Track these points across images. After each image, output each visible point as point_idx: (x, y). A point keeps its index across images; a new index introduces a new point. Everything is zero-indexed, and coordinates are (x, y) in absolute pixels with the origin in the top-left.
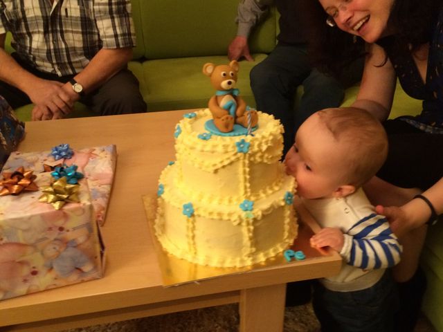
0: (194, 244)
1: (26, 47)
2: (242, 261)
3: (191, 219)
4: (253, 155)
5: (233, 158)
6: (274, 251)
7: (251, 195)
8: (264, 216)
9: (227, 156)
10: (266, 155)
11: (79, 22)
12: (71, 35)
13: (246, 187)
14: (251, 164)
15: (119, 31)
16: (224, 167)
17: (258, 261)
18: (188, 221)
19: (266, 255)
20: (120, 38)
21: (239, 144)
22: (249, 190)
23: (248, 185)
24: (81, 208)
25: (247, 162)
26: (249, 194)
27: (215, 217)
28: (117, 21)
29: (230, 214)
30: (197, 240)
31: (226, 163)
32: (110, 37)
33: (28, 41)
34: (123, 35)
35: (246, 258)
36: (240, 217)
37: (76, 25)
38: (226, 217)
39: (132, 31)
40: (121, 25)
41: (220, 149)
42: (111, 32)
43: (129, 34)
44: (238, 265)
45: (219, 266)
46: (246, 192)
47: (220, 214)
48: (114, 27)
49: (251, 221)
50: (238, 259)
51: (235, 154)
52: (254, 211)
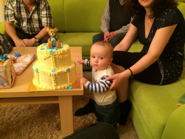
0: (39, 81)
1: (21, 26)
2: (52, 87)
3: (38, 73)
4: (56, 55)
5: (49, 56)
6: (63, 86)
7: (56, 68)
8: (58, 74)
9: (47, 55)
10: (60, 56)
11: (38, 20)
12: (35, 24)
13: (54, 65)
14: (55, 58)
15: (48, 22)
16: (47, 58)
17: (57, 88)
18: (37, 74)
19: (61, 86)
20: (48, 24)
21: (51, 52)
22: (55, 66)
23: (54, 64)
24: (2, 66)
25: (53, 57)
26: (55, 67)
27: (43, 73)
28: (48, 19)
29: (47, 72)
30: (40, 80)
31: (47, 57)
32: (45, 23)
33: (22, 24)
34: (49, 23)
35: (54, 87)
36: (50, 74)
37: (37, 21)
38: (46, 73)
39: (52, 23)
40: (49, 20)
41: (45, 53)
42: (46, 22)
43: (51, 24)
44: (51, 88)
45: (45, 88)
46: (54, 67)
47: (44, 72)
48: (47, 21)
49: (54, 75)
50: (51, 87)
51: (50, 54)
52: (55, 72)
